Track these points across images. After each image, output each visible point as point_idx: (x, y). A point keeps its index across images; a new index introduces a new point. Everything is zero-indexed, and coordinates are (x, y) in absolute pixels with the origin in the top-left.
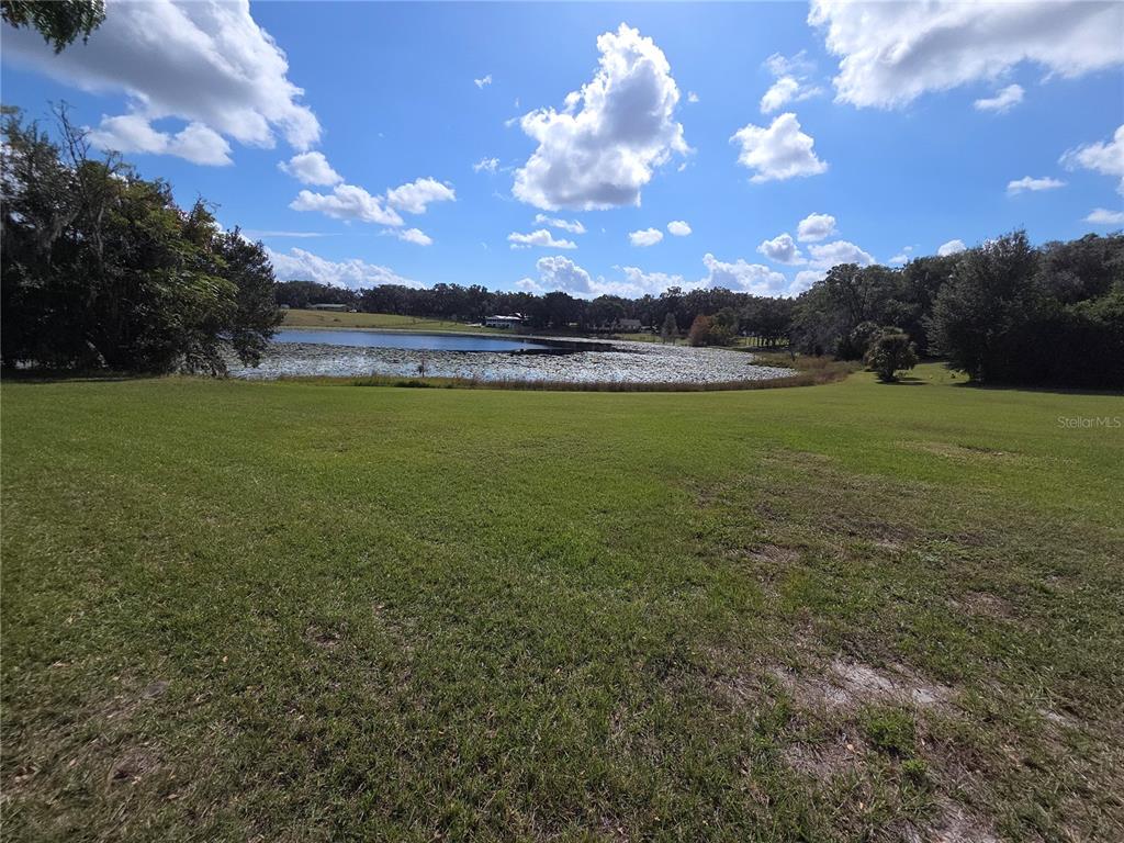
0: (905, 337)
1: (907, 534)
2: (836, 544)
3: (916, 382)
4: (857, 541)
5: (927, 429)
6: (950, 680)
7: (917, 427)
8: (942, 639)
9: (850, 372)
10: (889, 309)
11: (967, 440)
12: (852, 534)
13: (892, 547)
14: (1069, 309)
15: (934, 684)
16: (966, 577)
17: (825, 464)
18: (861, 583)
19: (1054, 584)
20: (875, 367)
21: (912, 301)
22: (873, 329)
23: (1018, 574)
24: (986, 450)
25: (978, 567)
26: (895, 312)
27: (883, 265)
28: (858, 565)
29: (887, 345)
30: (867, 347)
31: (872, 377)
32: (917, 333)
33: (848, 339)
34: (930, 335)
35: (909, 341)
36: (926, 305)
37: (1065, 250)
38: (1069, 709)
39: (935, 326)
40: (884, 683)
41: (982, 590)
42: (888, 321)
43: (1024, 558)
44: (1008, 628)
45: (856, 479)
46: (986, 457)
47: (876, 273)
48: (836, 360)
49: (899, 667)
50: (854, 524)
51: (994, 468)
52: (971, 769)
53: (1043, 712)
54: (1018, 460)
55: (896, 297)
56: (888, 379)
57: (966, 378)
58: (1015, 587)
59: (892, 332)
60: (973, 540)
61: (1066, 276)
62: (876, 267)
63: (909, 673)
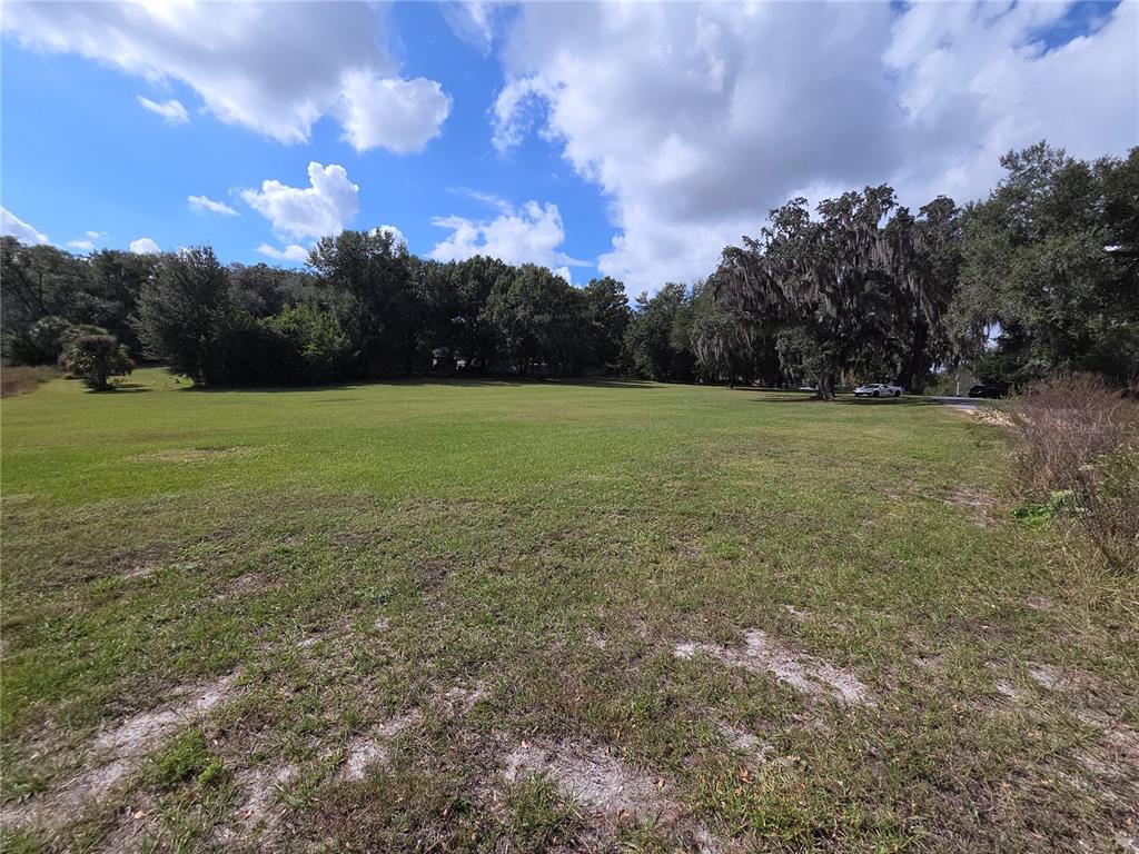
0: (112, 339)
1: (160, 552)
2: (71, 600)
3: (138, 389)
4: (98, 584)
5: (160, 437)
6: (226, 668)
7: (150, 437)
8: (215, 636)
9: (43, 382)
10: (81, 304)
11: (202, 442)
12: (91, 578)
13: (145, 573)
14: (260, 322)
15: (216, 681)
16: (226, 568)
17: (26, 506)
18: (113, 629)
19: (291, 543)
20: (78, 374)
21: (111, 298)
22: (64, 328)
23: (266, 547)
24: (222, 449)
25: (235, 554)
26: (91, 308)
27: (59, 247)
28: (106, 611)
29: (88, 347)
30: (60, 349)
31: (78, 386)
32: (128, 336)
33: (27, 338)
34: (142, 338)
35: (119, 342)
36: (130, 305)
37: (247, 272)
38: (315, 630)
39: (146, 327)
40: (166, 717)
41: (241, 573)
42: (84, 317)
43: (267, 532)
44: (266, 594)
45: (82, 512)
46: (223, 455)
47: (51, 258)
48: (13, 365)
49: (178, 690)
50: (90, 566)
51: (232, 464)
52: (259, 730)
53: (300, 644)
54: (249, 452)
55: (87, 291)
56: (100, 387)
57: (190, 383)
58: (265, 559)
59: (93, 332)
60: (225, 534)
61: (252, 294)
62: (51, 249)
63: (189, 689)
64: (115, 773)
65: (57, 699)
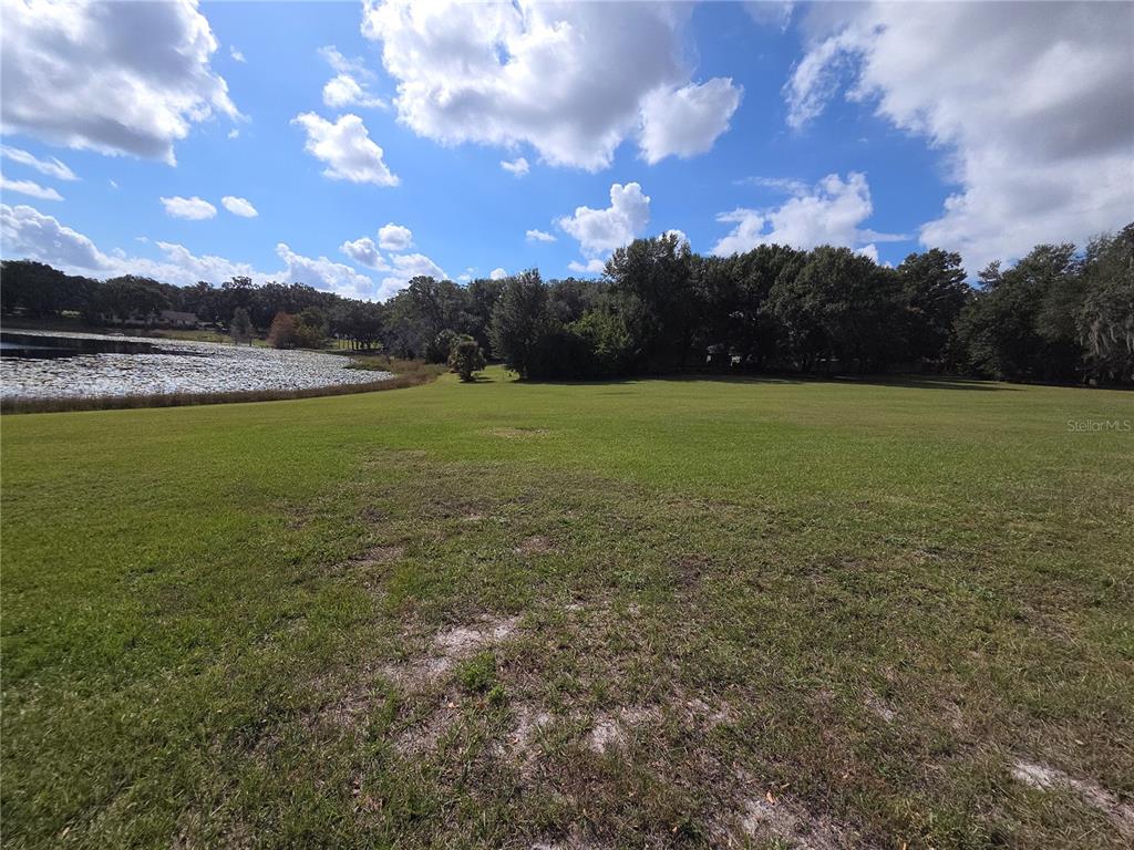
0: (476, 344)
1: (486, 505)
2: (435, 529)
3: (487, 381)
4: (451, 521)
5: (495, 417)
6: (515, 610)
7: (489, 417)
8: (510, 581)
9: (440, 374)
10: (461, 319)
11: (520, 424)
12: (447, 516)
13: (475, 519)
14: (566, 327)
15: (508, 619)
16: (524, 527)
17: (422, 459)
18: (455, 557)
19: (571, 516)
20: (457, 369)
21: (478, 314)
22: (453, 336)
23: (552, 516)
24: (532, 429)
25: (530, 517)
26: (466, 323)
27: (453, 281)
28: (452, 542)
29: (463, 350)
30: (449, 352)
31: (456, 378)
32: (484, 341)
33: (434, 344)
34: (492, 343)
35: (479, 346)
36: (487, 319)
37: (560, 286)
38: (579, 598)
39: (494, 335)
40: (474, 635)
41: (533, 534)
42: (462, 329)
43: (555, 502)
44: (548, 556)
45: (448, 468)
46: (532, 435)
47: (448, 286)
48: (427, 363)
49: (484, 616)
50: (448, 508)
51: (536, 442)
52: (531, 671)
53: (567, 607)
54: (549, 434)
55: (465, 310)
56: (468, 379)
57: (517, 376)
58: (550, 526)
59: (466, 339)
60: (526, 499)
61: (562, 304)
62: (448, 283)
63: (491, 618)
64: (443, 665)
65: (420, 599)
